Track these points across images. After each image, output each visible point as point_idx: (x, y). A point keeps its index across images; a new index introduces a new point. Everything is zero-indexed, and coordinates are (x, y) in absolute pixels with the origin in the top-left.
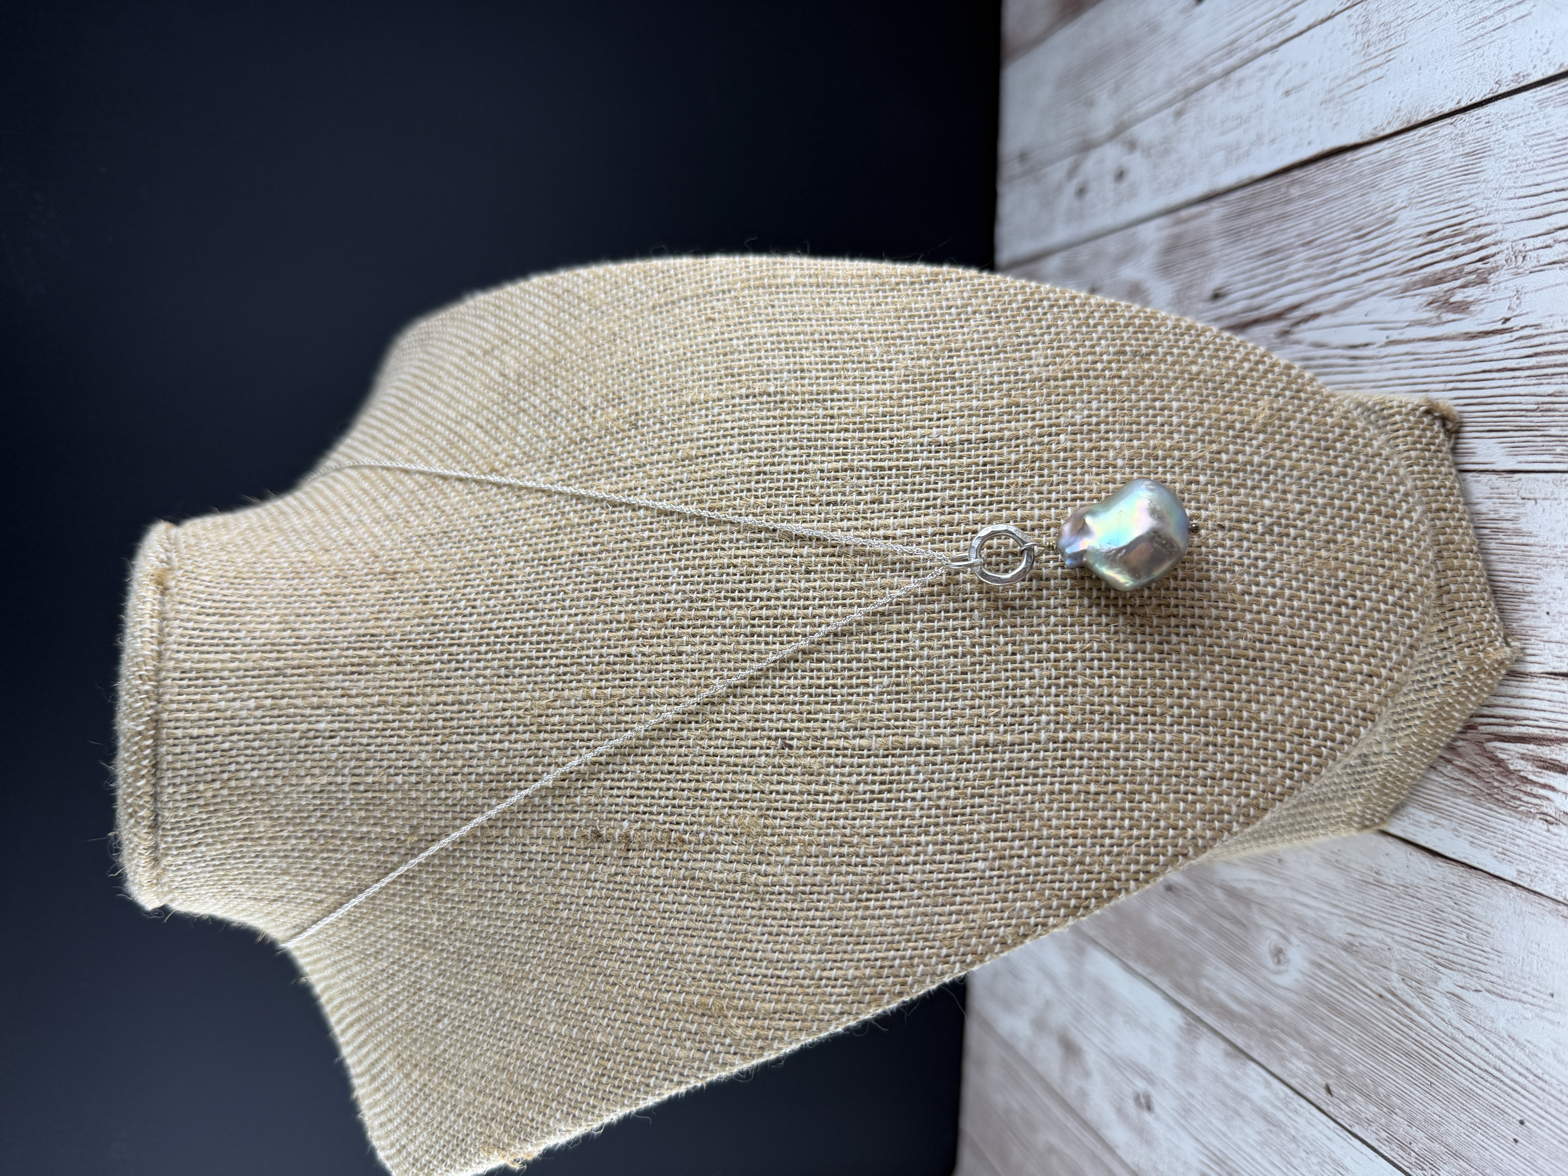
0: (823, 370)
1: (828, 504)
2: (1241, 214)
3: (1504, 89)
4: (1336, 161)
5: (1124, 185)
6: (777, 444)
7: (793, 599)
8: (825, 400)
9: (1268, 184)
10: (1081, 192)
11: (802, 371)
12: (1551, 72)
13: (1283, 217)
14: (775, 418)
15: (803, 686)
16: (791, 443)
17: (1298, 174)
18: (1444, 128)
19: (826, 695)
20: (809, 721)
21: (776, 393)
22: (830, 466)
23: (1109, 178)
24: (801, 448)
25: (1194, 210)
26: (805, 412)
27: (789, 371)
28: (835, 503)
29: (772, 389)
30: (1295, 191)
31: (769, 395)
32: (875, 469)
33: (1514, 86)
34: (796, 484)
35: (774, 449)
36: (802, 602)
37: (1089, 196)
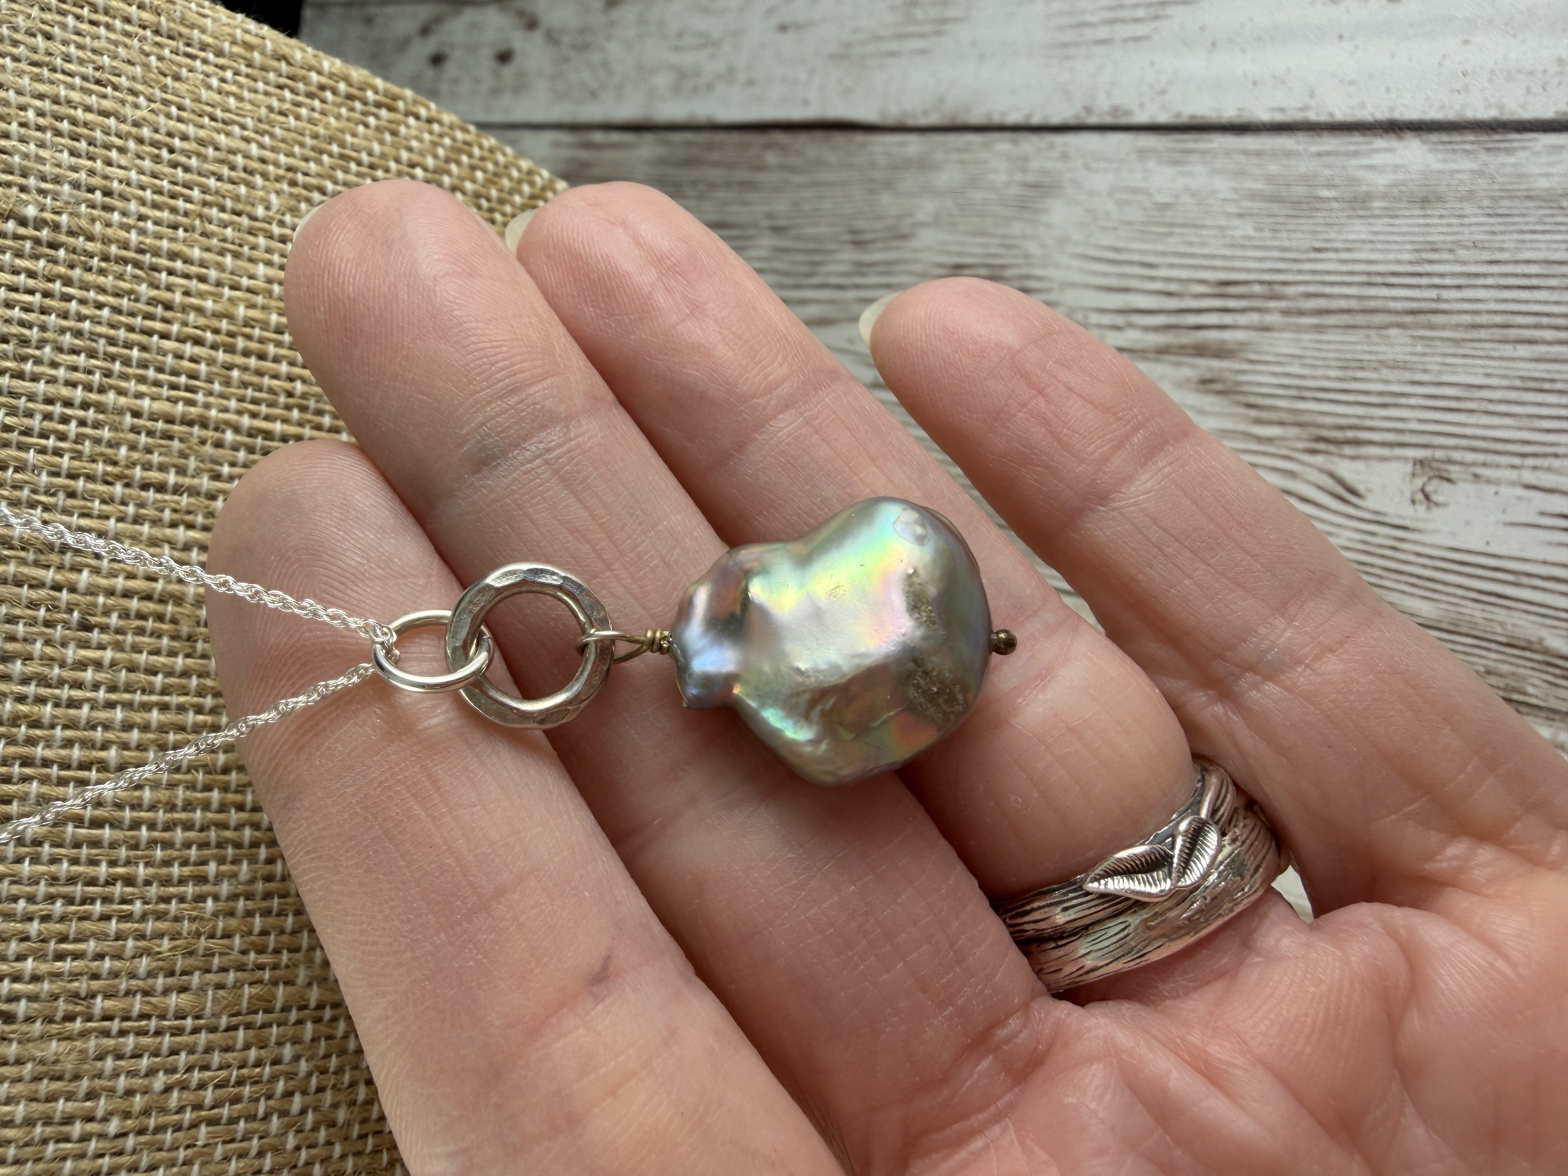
0: (155, 206)
1: (145, 486)
2: (686, 163)
3: (1093, 120)
4: (840, 138)
5: (508, 71)
6: (34, 334)
7: (44, 681)
8: (155, 268)
9: (735, 137)
10: (437, 60)
11: (107, 193)
12: (1163, 118)
13: (749, 185)
14: (32, 274)
15: (54, 880)
16: (67, 339)
17: (780, 137)
18: (1002, 144)
19: (107, 900)
20: (60, 957)
21: (39, 224)
22: (157, 406)
23: (486, 54)
24: (92, 354)
25: (615, 137)
26: (108, 281)
27: (76, 185)
28: (161, 488)
29: (31, 211)
30: (771, 158)
31: (23, 222)
32: (252, 433)
33: (1108, 120)
34: (72, 428)
35: (24, 342)
36: (65, 693)
37: (450, 69)
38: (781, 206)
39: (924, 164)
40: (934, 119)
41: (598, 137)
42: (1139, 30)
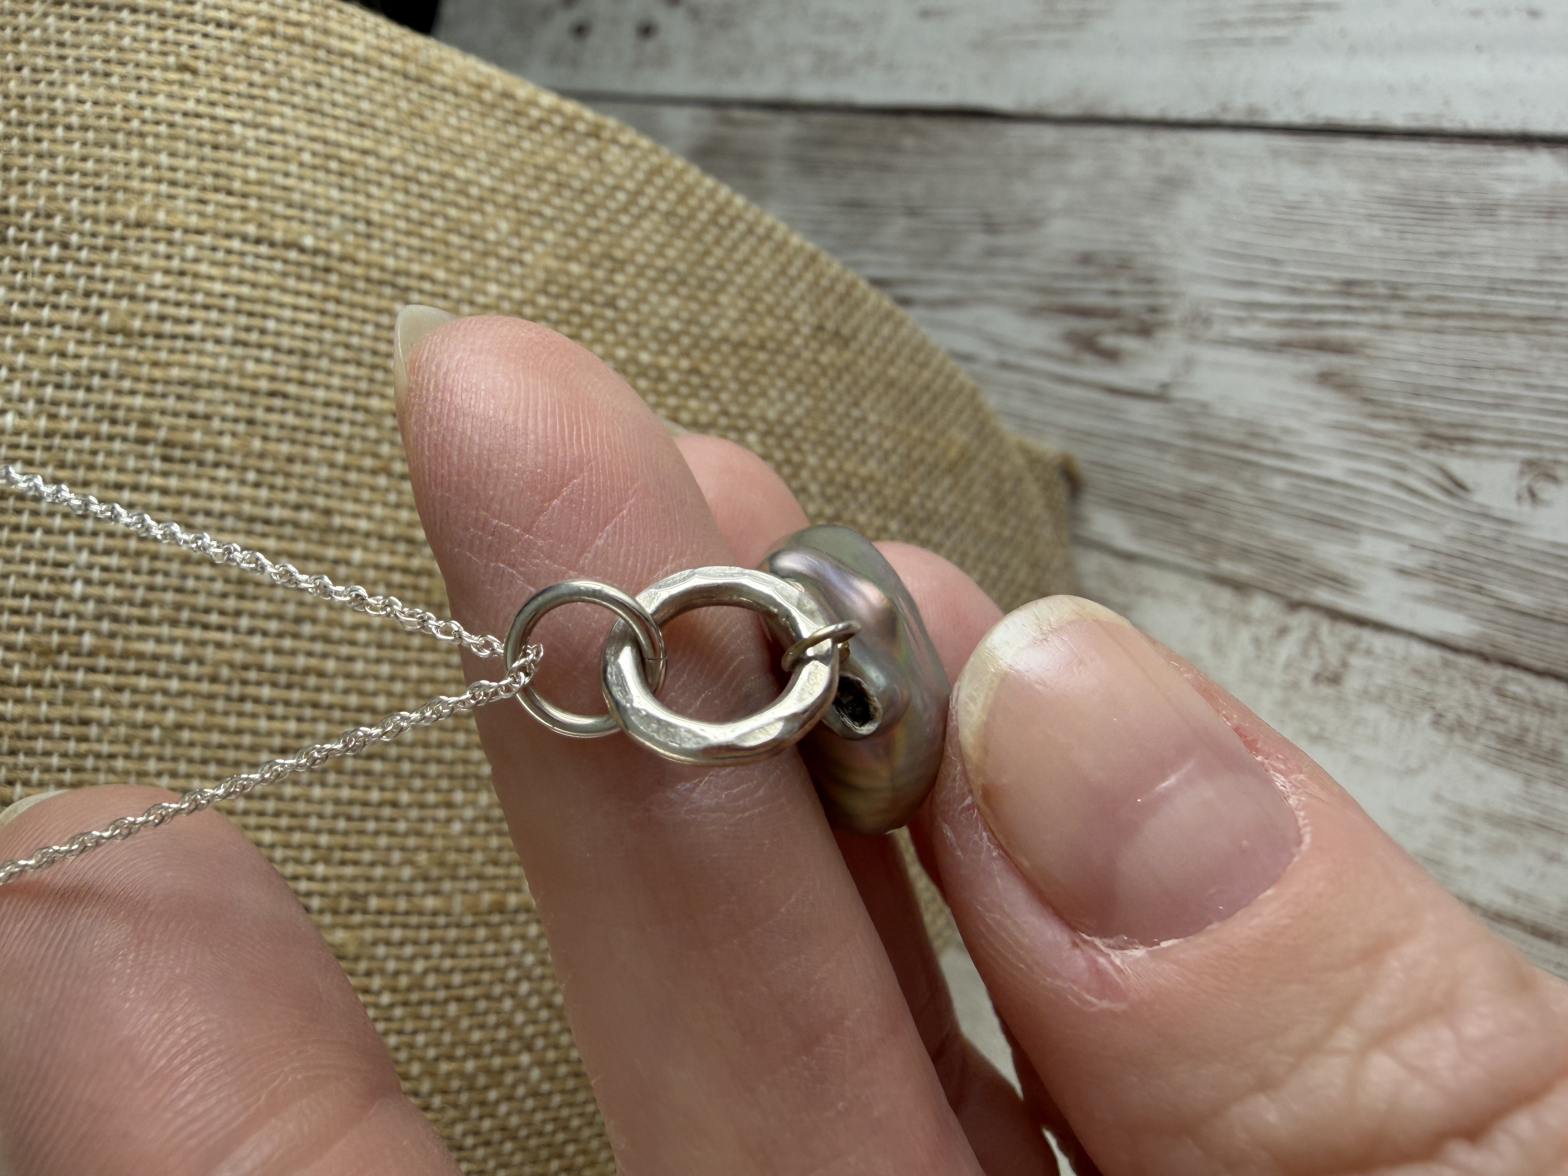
0: (408, 233)
2: (825, 143)
3: (1230, 117)
4: (976, 127)
5: (651, 46)
6: (313, 348)
7: (327, 640)
9: (870, 122)
10: (580, 30)
11: (369, 223)
13: (884, 168)
14: (311, 296)
15: (337, 802)
16: (340, 353)
17: (917, 122)
18: (1137, 139)
19: (378, 819)
20: (343, 863)
21: (316, 252)
23: (628, 30)
24: (359, 364)
25: (752, 114)
26: (372, 301)
27: (343, 217)
29: (308, 241)
30: (908, 142)
31: (302, 250)
33: (1243, 118)
34: (345, 429)
35: (305, 354)
36: (345, 650)
38: (916, 189)
39: (1058, 155)
40: (1070, 110)
41: (738, 114)
42: (1278, 32)
